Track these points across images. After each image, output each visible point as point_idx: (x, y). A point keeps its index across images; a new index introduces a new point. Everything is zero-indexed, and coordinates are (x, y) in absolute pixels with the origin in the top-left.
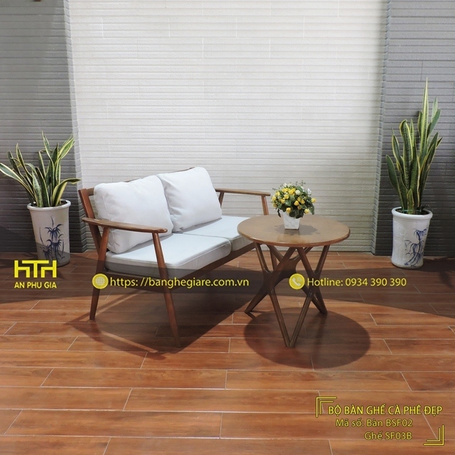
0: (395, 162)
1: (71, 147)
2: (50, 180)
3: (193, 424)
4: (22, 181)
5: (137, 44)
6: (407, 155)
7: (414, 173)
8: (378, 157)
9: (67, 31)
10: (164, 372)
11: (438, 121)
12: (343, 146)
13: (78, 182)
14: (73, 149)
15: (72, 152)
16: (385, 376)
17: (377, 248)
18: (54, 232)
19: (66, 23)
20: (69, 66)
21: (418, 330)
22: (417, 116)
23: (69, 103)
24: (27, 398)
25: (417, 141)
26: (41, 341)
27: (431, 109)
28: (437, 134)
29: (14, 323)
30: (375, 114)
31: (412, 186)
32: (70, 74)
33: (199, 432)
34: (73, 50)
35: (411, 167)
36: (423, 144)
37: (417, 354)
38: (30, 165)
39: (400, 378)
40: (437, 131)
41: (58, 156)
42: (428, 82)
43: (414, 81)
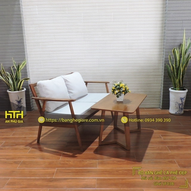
0: (170, 67)
1: (25, 64)
2: (16, 79)
3: (84, 183)
4: (4, 80)
5: (53, 17)
6: (176, 63)
7: (179, 72)
8: (163, 65)
9: (21, 12)
10: (70, 161)
11: (190, 48)
12: (147, 61)
13: (28, 80)
14: (26, 65)
15: (26, 66)
16: (168, 161)
17: (163, 106)
18: (19, 102)
19: (21, 9)
20: (23, 28)
21: (182, 142)
22: (180, 46)
23: (24, 45)
24: (12, 173)
25: (180, 57)
26: (16, 149)
27: (186, 42)
28: (190, 53)
29: (4, 142)
30: (161, 45)
31: (178, 78)
32: (23, 31)
33: (86, 186)
34: (24, 20)
35: (178, 69)
36: (183, 59)
37: (182, 152)
38: (8, 73)
39: (174, 163)
40: (189, 53)
41: (20, 69)
42: (185, 30)
43: (179, 30)
